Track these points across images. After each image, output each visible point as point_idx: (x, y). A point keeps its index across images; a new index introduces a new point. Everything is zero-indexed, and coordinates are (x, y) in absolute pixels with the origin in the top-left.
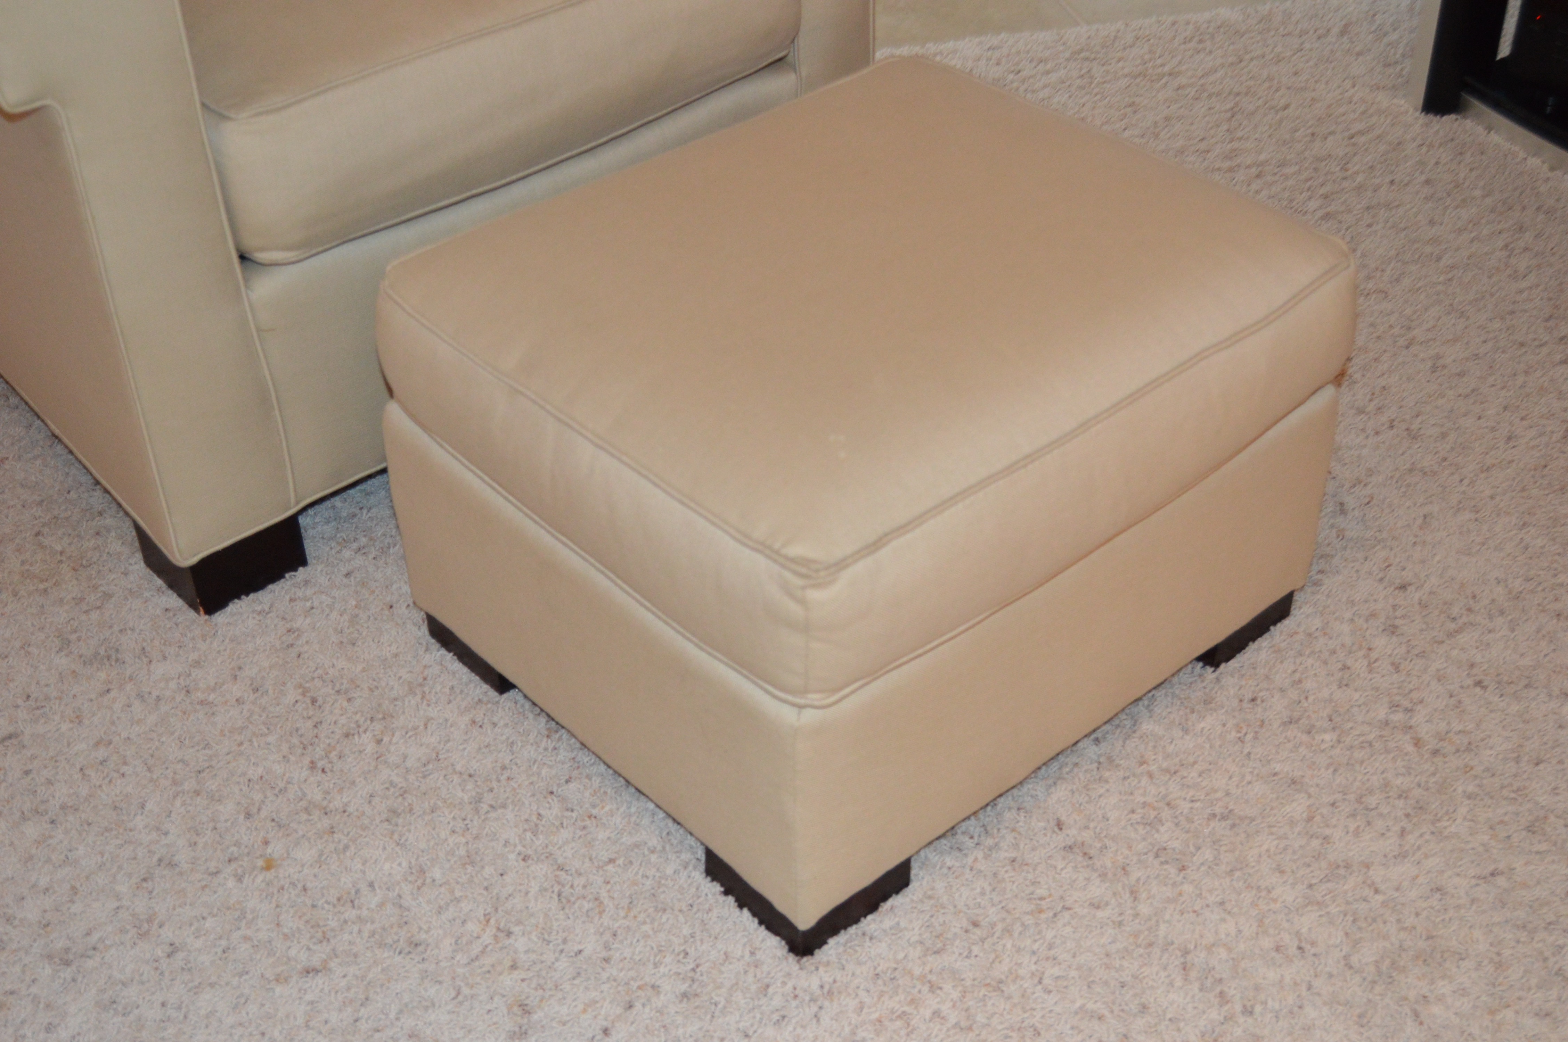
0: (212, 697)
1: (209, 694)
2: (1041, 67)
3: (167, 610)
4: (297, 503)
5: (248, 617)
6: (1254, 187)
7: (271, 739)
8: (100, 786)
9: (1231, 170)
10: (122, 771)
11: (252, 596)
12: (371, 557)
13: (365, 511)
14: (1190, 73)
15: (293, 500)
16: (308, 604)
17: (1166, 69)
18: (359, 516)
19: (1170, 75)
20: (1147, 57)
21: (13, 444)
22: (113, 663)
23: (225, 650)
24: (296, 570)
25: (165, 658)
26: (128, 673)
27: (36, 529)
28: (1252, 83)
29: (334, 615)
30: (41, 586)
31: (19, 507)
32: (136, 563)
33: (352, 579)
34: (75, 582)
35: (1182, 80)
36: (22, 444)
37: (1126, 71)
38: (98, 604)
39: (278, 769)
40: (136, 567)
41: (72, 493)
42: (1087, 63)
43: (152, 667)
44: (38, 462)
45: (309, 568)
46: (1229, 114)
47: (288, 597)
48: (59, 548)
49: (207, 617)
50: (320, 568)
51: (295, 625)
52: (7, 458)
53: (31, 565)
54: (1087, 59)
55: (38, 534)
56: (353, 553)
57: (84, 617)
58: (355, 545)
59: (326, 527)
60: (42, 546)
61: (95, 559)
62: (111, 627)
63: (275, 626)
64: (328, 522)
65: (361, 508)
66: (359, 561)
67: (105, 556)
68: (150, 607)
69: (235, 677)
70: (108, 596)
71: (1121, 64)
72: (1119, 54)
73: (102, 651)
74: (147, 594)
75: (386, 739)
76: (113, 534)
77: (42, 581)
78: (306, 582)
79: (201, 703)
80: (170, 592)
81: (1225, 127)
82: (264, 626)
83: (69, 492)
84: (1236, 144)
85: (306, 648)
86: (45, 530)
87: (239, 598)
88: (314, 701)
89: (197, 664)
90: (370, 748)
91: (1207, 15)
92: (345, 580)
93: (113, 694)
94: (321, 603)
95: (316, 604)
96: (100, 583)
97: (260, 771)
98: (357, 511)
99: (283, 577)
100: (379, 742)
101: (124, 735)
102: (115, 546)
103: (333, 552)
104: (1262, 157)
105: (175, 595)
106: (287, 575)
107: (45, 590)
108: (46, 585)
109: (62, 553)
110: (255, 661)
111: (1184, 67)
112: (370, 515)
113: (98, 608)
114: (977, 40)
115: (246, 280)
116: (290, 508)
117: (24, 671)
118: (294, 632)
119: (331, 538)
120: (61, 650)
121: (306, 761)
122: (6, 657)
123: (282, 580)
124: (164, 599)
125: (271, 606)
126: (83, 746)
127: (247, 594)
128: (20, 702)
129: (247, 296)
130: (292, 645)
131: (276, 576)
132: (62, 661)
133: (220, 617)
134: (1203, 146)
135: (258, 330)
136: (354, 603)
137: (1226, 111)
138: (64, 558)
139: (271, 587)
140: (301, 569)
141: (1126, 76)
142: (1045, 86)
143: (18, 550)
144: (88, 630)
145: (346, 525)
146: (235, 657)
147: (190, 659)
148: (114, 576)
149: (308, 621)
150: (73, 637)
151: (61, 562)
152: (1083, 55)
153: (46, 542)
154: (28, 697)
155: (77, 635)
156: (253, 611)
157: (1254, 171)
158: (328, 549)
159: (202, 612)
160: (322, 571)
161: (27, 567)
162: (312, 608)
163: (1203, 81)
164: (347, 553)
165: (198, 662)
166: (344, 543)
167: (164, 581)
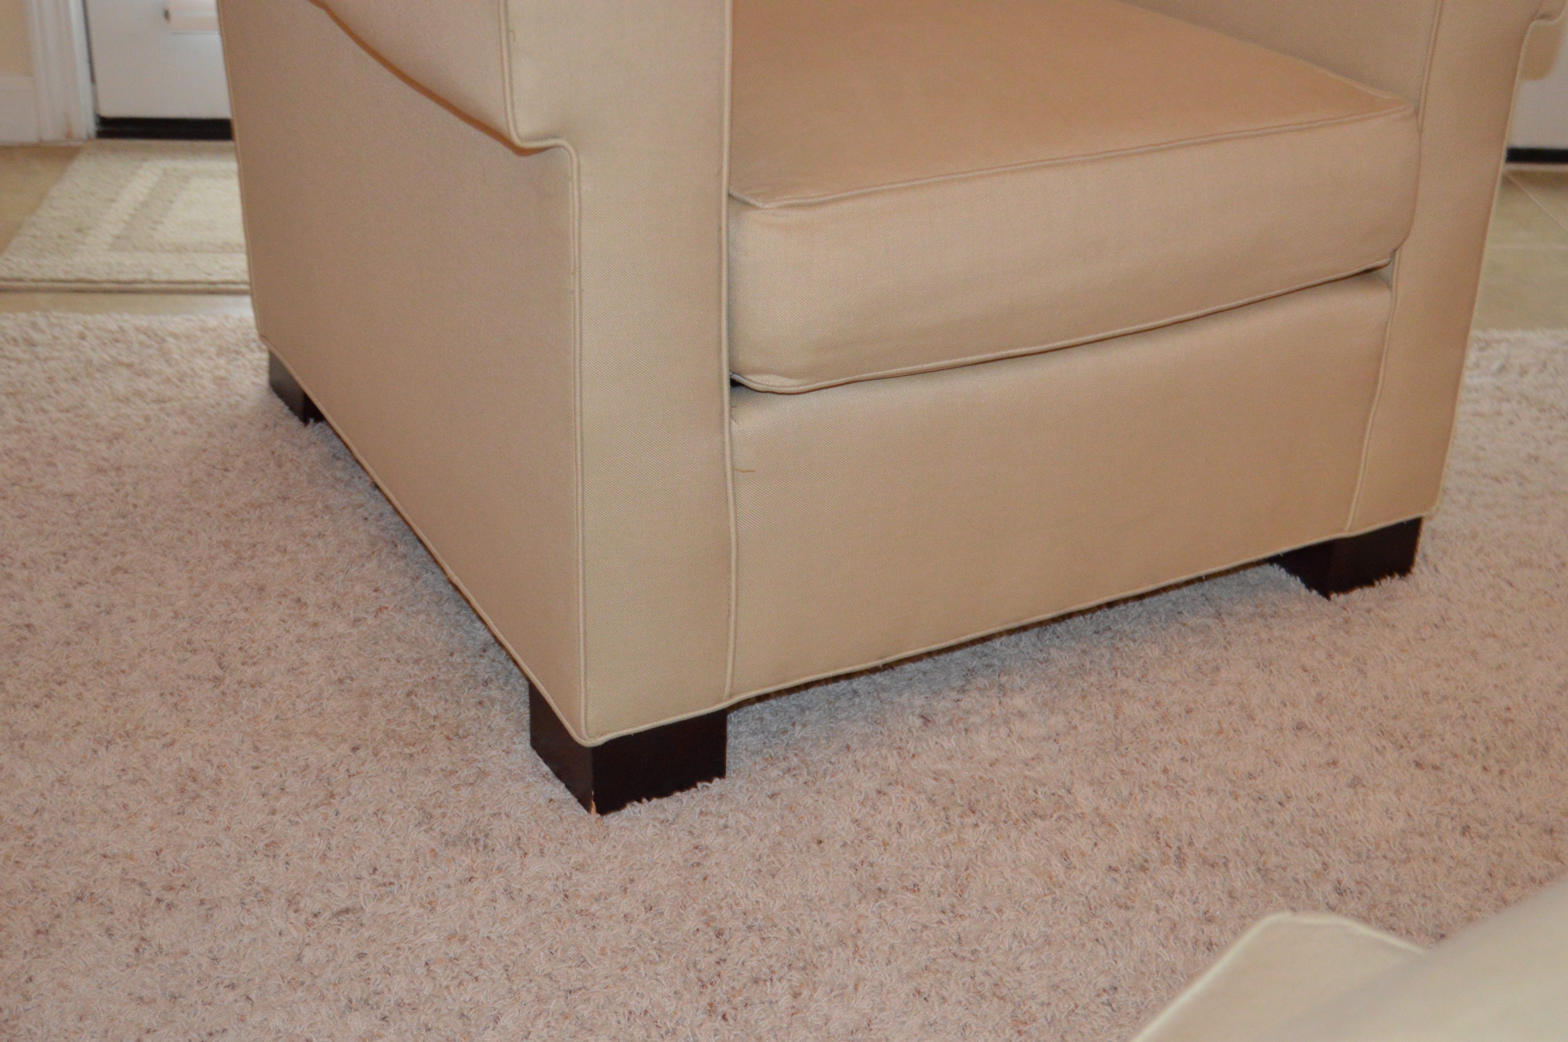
0: (594, 908)
1: (592, 903)
3: (551, 800)
4: (731, 696)
5: (648, 825)
7: (661, 968)
8: (447, 987)
10: (475, 974)
11: (655, 801)
12: (801, 780)
13: (798, 728)
15: (727, 691)
16: (722, 822)
18: (790, 733)
21: (394, 594)
22: (481, 849)
23: (616, 857)
24: (710, 780)
25: (542, 852)
26: (497, 862)
27: (410, 687)
29: (753, 839)
30: (407, 751)
31: (393, 661)
32: (520, 743)
33: (779, 801)
34: (447, 752)
36: (406, 596)
38: (471, 780)
39: (670, 1007)
40: (520, 747)
41: (455, 656)
43: (527, 861)
44: (422, 617)
45: (726, 781)
47: (698, 810)
48: (433, 713)
49: (599, 816)
50: (739, 782)
51: (704, 843)
52: (386, 608)
53: (398, 725)
55: (409, 694)
56: (781, 773)
57: (452, 792)
58: (784, 765)
59: (751, 739)
60: (414, 707)
61: (473, 731)
62: (483, 808)
63: (679, 840)
65: (794, 725)
66: (788, 782)
67: (485, 730)
68: (532, 794)
69: (625, 890)
70: (483, 774)
73: (470, 832)
74: (530, 779)
75: (806, 993)
76: (498, 707)
77: (408, 745)
78: (721, 797)
79: (581, 912)
80: (557, 781)
82: (666, 837)
83: (452, 655)
85: (715, 870)
86: (420, 690)
87: (640, 801)
88: (719, 934)
89: (580, 867)
90: (785, 1001)
92: (769, 802)
93: (475, 884)
94: (737, 822)
95: (731, 822)
96: (477, 757)
97: (645, 1004)
98: (790, 727)
99: (694, 786)
100: (796, 995)
101: (484, 932)
102: (498, 720)
103: (758, 768)
105: (563, 786)
106: (699, 785)
107: (411, 755)
108: (413, 750)
109: (435, 718)
110: (651, 875)
112: (804, 733)
113: (471, 784)
115: (732, 407)
116: (720, 700)
117: (374, 840)
118: (701, 851)
119: (758, 752)
120: (420, 824)
121: (704, 1002)
122: (355, 821)
123: (693, 790)
124: (549, 787)
125: (678, 816)
126: (433, 937)
127: (649, 799)
128: (364, 874)
130: (698, 864)
131: (685, 783)
132: (420, 838)
133: (614, 819)
135: (733, 469)
136: (778, 829)
138: (437, 724)
139: (678, 795)
140: (716, 781)
143: (386, 707)
144: (456, 807)
145: (774, 741)
146: (627, 867)
147: (572, 861)
148: (494, 753)
149: (721, 839)
150: (438, 812)
151: (433, 727)
153: (419, 703)
154: (375, 869)
155: (442, 810)
156: (654, 819)
158: (751, 763)
159: (593, 809)
160: (741, 787)
161: (394, 727)
162: (726, 827)
164: (774, 773)
165: (583, 866)
166: (771, 760)
167: (552, 769)
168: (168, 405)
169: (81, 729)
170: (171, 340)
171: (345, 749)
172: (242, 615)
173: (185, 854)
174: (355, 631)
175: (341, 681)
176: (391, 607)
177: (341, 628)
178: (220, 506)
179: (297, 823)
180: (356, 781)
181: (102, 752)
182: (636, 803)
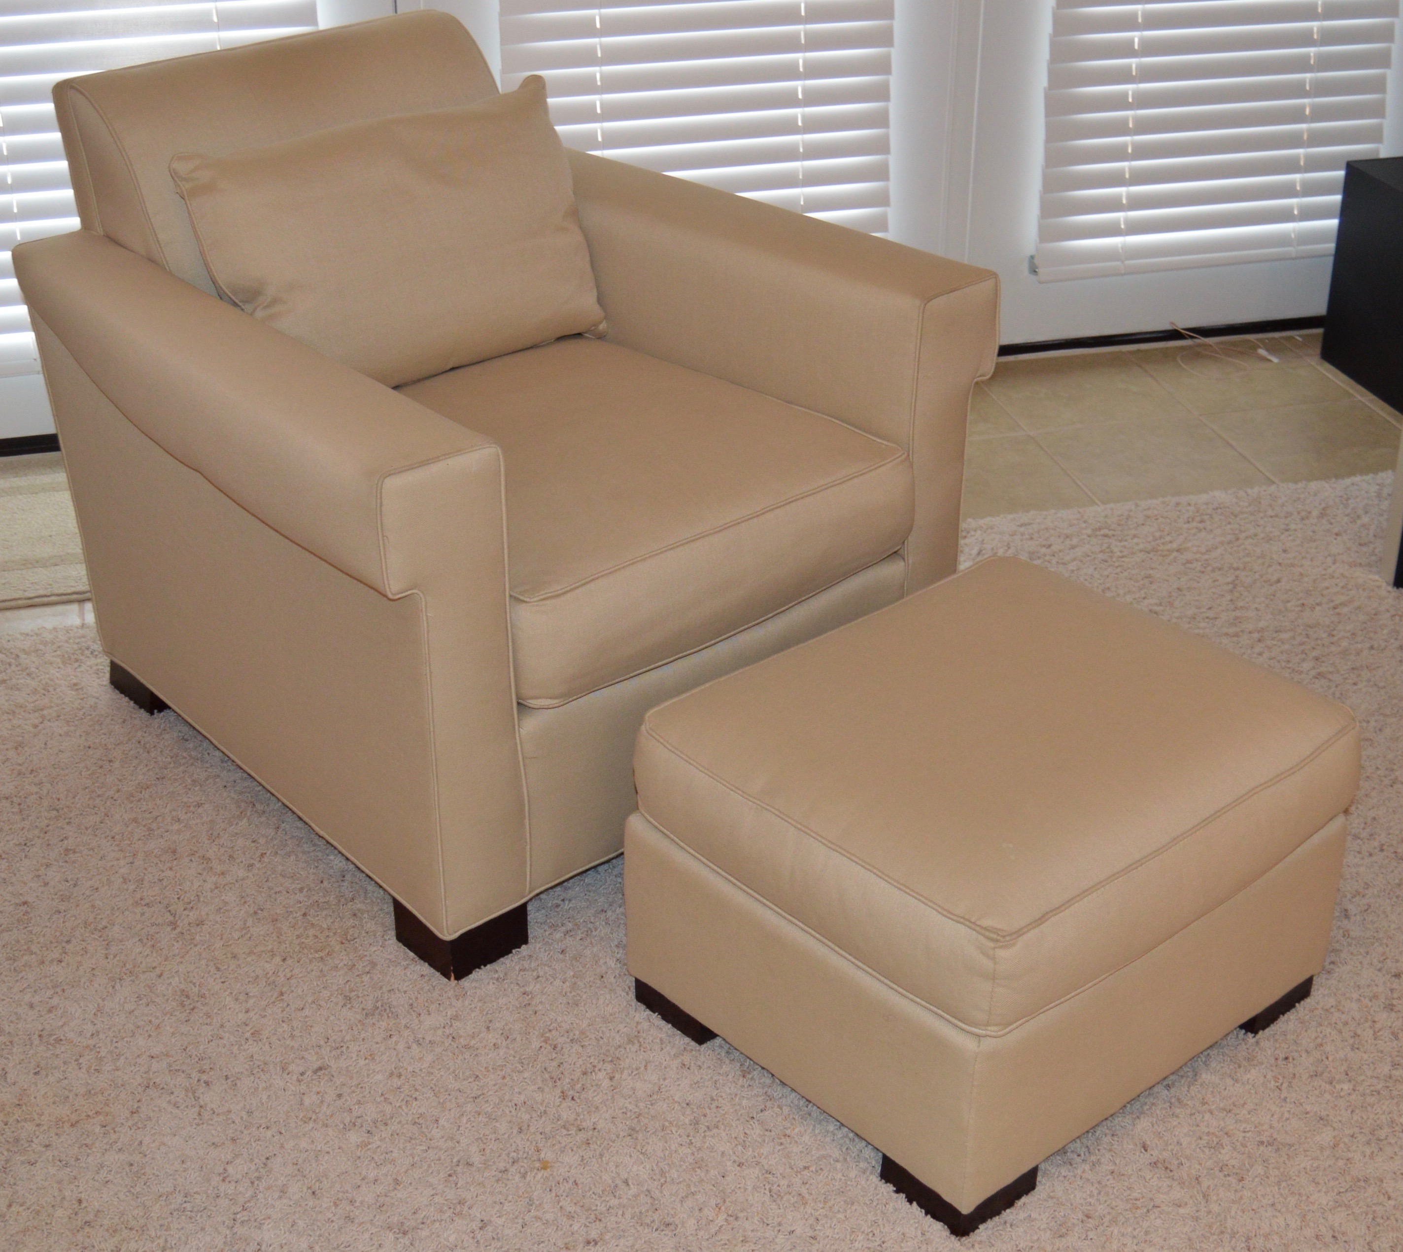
0: (473, 1042)
1: (471, 1040)
2: (1068, 542)
3: (422, 975)
4: (530, 892)
5: (489, 983)
6: (1257, 649)
7: (526, 1075)
8: (400, 1107)
9: (1236, 635)
10: (414, 1096)
11: (488, 966)
12: (578, 938)
13: (567, 902)
14: (1195, 549)
15: (527, 891)
16: (535, 974)
17: (1175, 545)
18: (562, 906)
19: (1178, 551)
20: (1157, 534)
21: (267, 843)
22: (390, 1015)
23: (476, 1008)
24: (519, 947)
25: (429, 1013)
26: (403, 1023)
27: (303, 911)
28: (1247, 559)
29: (558, 983)
30: (318, 956)
31: (285, 893)
32: (389, 939)
33: (566, 955)
34: (344, 953)
35: (1189, 556)
37: (1141, 546)
38: (367, 969)
39: (539, 1097)
40: (391, 942)
42: (1106, 540)
43: (421, 1019)
44: (293, 858)
45: (530, 946)
46: (1231, 586)
47: (518, 968)
48: (325, 926)
49: (456, 981)
50: (538, 946)
51: (528, 989)
52: (265, 854)
53: (305, 939)
54: (1106, 536)
55: (305, 915)
56: (563, 935)
57: (358, 979)
58: (564, 929)
60: (312, 925)
61: (356, 935)
62: (381, 988)
63: (512, 990)
64: (538, 910)
65: (563, 900)
66: (569, 941)
67: (364, 933)
68: (409, 974)
69: (488, 1028)
70: (373, 964)
71: (1136, 540)
72: (1133, 532)
73: (379, 1007)
74: (404, 964)
75: (617, 1076)
76: (366, 916)
77: (316, 952)
78: (530, 957)
79: (465, 1046)
80: (422, 963)
81: (1229, 597)
82: (503, 990)
83: (322, 882)
84: (1238, 613)
85: (540, 1007)
86: (311, 912)
87: (480, 968)
88: (555, 1047)
89: (456, 1017)
90: (606, 1083)
91: (1204, 497)
92: (561, 956)
93: (394, 1039)
94: (546, 973)
95: (541, 974)
96: (365, 953)
97: (522, 1098)
98: (560, 902)
99: (510, 952)
100: (611, 1079)
101: (410, 1069)
102: (370, 925)
103: (547, 933)
104: (1262, 624)
105: (426, 964)
106: (514, 951)
107: (322, 958)
108: (321, 954)
109: (328, 930)
110: (501, 1016)
111: (1189, 545)
112: (571, 905)
113: (368, 973)
114: (1011, 516)
115: (519, 720)
116: (525, 897)
117: (319, 1020)
118: (528, 995)
120: (344, 1005)
121: (558, 1091)
122: (302, 1009)
123: (510, 955)
124: (418, 967)
125: (506, 974)
126: (379, 1077)
127: (485, 965)
128: (322, 1043)
129: (519, 731)
130: (529, 1005)
131: (506, 952)
132: (348, 1014)
133: (466, 982)
134: (1211, 614)
135: (523, 759)
136: (572, 973)
137: (1228, 583)
138: (331, 934)
139: (502, 959)
140: (524, 947)
141: (1141, 551)
142: (1074, 560)
143: (293, 927)
144: (363, 990)
146: (485, 1013)
147: (449, 1014)
149: (538, 986)
150: (353, 995)
151: (329, 937)
152: (1102, 532)
153: (314, 921)
154: (328, 1039)
155: (356, 993)
156: (492, 978)
157: (1256, 635)
158: (542, 931)
159: (453, 978)
160: (541, 948)
161: (303, 940)
162: (538, 977)
163: (1206, 557)
164: (558, 935)
165: (457, 1016)
166: (554, 927)
167: (416, 954)
168: (45, 712)
169: (96, 972)
170: (23, 656)
171: (278, 959)
172: (169, 873)
173: (201, 1047)
174: (250, 874)
175: (255, 913)
176: (269, 853)
177: (241, 873)
178: (118, 791)
179: (265, 1016)
180: (293, 981)
181: (118, 987)
182: (477, 970)
